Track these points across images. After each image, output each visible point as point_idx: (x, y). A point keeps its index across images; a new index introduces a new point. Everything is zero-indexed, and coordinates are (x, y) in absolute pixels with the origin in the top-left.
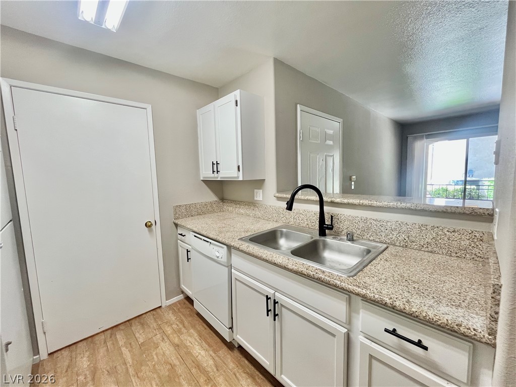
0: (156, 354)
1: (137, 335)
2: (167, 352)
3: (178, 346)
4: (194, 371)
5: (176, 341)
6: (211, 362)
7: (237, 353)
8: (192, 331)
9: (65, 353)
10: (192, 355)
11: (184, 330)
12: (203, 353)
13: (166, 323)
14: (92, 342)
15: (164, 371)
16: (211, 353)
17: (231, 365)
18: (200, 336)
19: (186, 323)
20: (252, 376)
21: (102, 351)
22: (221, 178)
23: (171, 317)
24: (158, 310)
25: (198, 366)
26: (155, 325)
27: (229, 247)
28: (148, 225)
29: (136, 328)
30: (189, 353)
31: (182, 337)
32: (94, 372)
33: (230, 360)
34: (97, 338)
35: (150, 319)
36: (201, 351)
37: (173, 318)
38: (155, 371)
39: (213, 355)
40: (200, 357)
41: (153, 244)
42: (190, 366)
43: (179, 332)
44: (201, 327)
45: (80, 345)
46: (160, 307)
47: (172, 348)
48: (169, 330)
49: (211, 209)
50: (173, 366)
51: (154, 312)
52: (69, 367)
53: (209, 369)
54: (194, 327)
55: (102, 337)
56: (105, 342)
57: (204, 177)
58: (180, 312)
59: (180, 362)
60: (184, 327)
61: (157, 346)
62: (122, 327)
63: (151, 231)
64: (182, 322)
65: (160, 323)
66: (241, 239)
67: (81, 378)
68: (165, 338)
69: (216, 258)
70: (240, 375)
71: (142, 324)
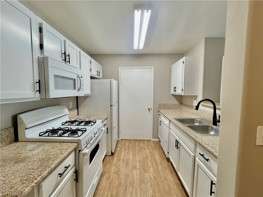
0: (144, 151)
1: (141, 144)
2: (147, 152)
3: (151, 152)
4: (153, 160)
5: (151, 151)
6: (159, 161)
7: (170, 164)
8: (157, 151)
9: (124, 141)
10: (154, 157)
11: (155, 149)
12: (158, 158)
13: (150, 145)
14: (130, 141)
15: (145, 156)
16: (161, 159)
17: (166, 165)
18: (159, 153)
19: (156, 148)
20: (171, 172)
21: (132, 144)
22: (177, 94)
23: (152, 144)
24: (149, 141)
25: (155, 160)
26: (147, 144)
27: (170, 121)
28: (149, 109)
29: (141, 142)
30: (153, 156)
31: (154, 151)
32: (129, 147)
33: (166, 164)
34: (131, 141)
35: (146, 142)
36: (157, 157)
37: (153, 145)
38: (142, 154)
39: (161, 160)
40: (156, 158)
41: (150, 116)
42: (152, 159)
43: (153, 149)
44: (161, 151)
45: (127, 140)
46: (150, 140)
47: (149, 152)
48: (150, 147)
49: (175, 107)
50: (147, 156)
51: (148, 141)
52: (124, 144)
53: (158, 163)
54: (159, 150)
55: (133, 141)
56: (133, 143)
57: (172, 93)
58: (156, 144)
59: (150, 156)
60: (155, 148)
61: (145, 149)
62: (138, 141)
63: (150, 111)
64: (155, 147)
65: (148, 144)
66: (175, 119)
67: (126, 147)
68: (148, 149)
69: (166, 124)
70: (167, 169)
71: (143, 143)
